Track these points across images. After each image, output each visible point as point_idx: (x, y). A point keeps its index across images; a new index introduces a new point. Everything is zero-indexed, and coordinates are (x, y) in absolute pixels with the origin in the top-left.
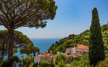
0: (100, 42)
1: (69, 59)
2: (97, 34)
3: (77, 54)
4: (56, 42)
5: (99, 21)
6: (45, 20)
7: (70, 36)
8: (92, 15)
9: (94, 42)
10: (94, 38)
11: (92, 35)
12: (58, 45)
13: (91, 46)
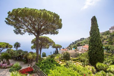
0: (99, 44)
1: (76, 54)
2: (96, 37)
3: (82, 51)
4: (73, 42)
5: (98, 26)
6: (57, 29)
7: (81, 39)
8: (92, 23)
9: (93, 44)
10: (93, 41)
11: (91, 38)
12: (74, 44)
13: (91, 47)
